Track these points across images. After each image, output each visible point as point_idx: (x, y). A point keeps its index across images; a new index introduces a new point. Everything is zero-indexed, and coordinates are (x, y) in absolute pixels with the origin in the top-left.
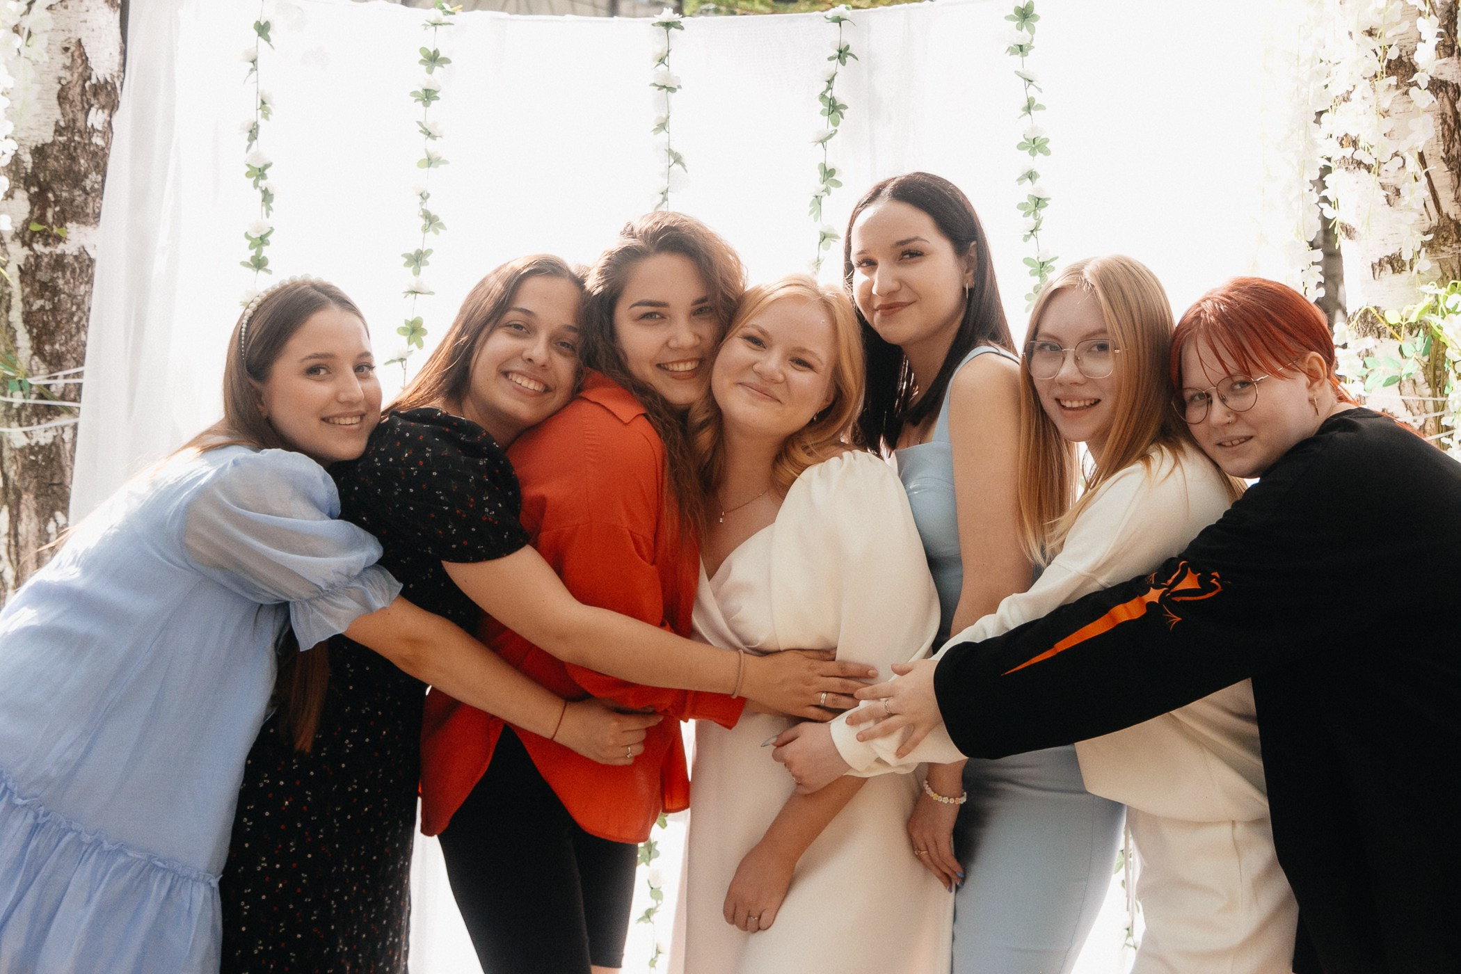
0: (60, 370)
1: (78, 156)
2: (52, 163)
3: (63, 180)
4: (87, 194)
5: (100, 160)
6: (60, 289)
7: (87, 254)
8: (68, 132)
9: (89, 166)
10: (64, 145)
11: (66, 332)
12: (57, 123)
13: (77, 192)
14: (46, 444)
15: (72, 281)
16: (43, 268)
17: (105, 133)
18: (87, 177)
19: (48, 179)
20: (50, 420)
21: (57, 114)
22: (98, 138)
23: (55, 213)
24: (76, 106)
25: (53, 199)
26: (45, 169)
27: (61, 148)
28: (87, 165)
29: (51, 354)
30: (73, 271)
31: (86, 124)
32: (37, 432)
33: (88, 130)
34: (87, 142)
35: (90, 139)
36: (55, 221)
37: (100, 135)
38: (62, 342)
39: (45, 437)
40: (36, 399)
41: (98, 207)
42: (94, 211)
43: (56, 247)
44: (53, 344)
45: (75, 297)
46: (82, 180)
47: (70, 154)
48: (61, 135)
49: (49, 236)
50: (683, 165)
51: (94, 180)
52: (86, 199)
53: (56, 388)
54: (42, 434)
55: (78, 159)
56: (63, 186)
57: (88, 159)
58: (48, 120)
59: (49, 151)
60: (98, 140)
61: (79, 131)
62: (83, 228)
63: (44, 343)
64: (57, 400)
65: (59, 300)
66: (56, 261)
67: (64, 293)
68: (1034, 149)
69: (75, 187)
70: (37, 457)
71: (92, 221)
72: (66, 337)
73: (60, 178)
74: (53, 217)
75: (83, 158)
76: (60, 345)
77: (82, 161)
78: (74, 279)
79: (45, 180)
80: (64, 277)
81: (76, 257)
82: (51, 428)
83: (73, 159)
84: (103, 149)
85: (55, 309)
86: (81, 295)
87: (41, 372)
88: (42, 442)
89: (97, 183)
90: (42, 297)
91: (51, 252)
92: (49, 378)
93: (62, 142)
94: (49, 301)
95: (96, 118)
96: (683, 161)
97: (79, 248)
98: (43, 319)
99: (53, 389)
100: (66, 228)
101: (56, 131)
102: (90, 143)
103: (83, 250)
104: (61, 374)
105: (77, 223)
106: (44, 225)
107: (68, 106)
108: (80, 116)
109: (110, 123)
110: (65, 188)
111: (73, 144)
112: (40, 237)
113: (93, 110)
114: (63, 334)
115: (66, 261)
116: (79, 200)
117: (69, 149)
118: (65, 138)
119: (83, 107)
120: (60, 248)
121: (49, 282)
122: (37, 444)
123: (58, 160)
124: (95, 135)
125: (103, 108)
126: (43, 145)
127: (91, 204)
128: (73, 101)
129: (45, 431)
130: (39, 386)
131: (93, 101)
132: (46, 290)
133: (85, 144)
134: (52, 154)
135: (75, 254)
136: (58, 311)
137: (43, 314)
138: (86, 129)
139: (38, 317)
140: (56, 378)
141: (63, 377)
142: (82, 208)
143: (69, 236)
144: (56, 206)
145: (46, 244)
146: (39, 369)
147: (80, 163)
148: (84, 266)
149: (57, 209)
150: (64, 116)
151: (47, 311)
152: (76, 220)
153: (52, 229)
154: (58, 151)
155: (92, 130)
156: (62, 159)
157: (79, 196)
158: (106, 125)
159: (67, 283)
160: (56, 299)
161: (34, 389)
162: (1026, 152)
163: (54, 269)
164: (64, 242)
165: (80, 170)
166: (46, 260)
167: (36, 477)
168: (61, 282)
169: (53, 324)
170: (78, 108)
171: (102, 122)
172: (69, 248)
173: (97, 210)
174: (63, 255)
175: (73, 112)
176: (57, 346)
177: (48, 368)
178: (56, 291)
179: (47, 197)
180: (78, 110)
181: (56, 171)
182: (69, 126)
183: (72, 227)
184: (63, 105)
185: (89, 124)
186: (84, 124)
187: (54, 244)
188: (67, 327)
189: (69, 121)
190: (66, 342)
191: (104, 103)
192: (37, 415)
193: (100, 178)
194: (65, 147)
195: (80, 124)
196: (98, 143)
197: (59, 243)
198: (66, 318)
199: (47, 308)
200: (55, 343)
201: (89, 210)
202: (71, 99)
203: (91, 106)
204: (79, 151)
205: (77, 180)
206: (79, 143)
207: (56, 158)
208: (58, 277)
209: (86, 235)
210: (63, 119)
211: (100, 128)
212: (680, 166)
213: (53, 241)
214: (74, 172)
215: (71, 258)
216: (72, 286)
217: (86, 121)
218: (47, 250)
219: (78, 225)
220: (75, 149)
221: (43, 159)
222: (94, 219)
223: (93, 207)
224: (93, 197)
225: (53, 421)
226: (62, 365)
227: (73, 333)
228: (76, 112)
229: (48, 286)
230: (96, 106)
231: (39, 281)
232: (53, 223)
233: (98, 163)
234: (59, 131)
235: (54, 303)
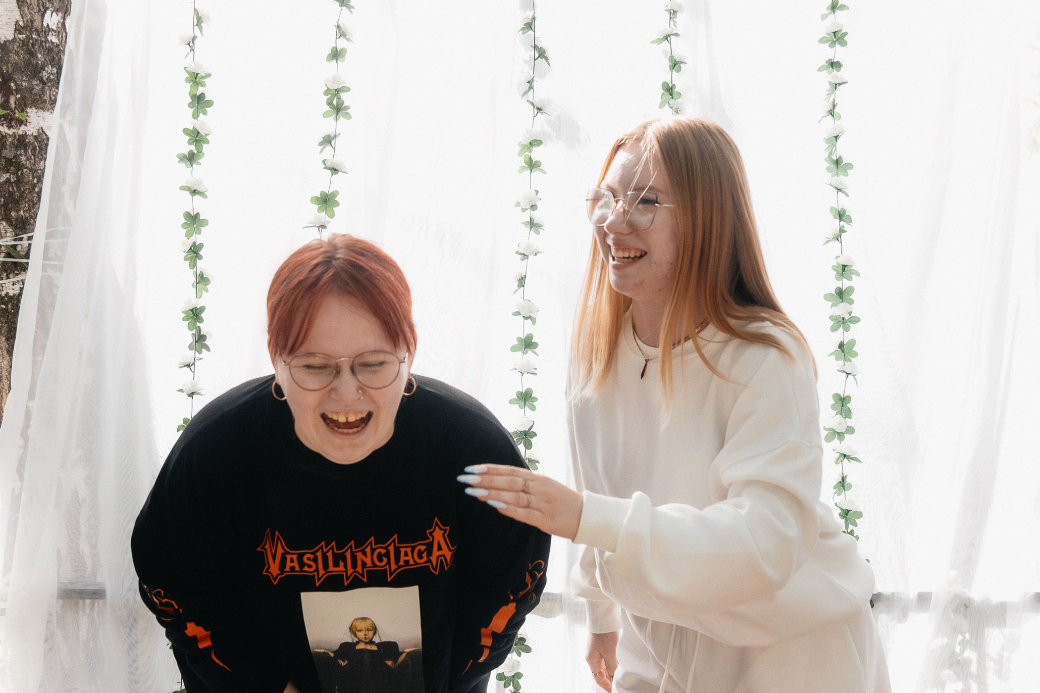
0: (26, 233)
1: (36, 51)
2: (14, 57)
3: (23, 72)
4: (44, 83)
5: (55, 56)
6: (23, 164)
7: (46, 135)
8: (27, 30)
9: (45, 60)
10: (23, 41)
11: (29, 200)
12: (17, 22)
13: (35, 82)
14: (14, 295)
15: (33, 157)
16: (8, 147)
17: (59, 32)
18: (44, 70)
19: (10, 71)
20: (17, 274)
21: (17, 15)
22: (53, 37)
23: (17, 99)
24: (33, 8)
25: (14, 88)
26: (7, 62)
27: (21, 45)
28: (43, 59)
29: (17, 219)
30: (34, 149)
31: (42, 25)
32: (7, 285)
33: (44, 29)
34: (43, 39)
35: (46, 37)
36: (17, 107)
37: (54, 34)
38: (25, 209)
39: (13, 289)
40: (4, 257)
41: (53, 95)
42: (51, 98)
43: (19, 129)
44: (18, 211)
45: (36, 171)
46: (40, 72)
47: (29, 49)
48: (20, 33)
49: (12, 119)
50: (546, 59)
51: (49, 71)
52: (43, 88)
53: (22, 248)
54: (11, 287)
55: (36, 54)
56: (23, 77)
57: (44, 54)
58: (9, 20)
59: (11, 47)
60: (53, 38)
61: (36, 30)
62: (41, 113)
63: (10, 210)
64: (22, 258)
65: (22, 174)
66: (19, 140)
67: (26, 168)
68: (835, 42)
69: (33, 78)
70: (7, 306)
71: (49, 106)
72: (29, 206)
73: (21, 69)
74: (15, 103)
75: (41, 53)
76: (24, 211)
77: (39, 56)
78: (34, 156)
79: (7, 72)
80: (26, 155)
81: (35, 137)
82: (18, 281)
83: (32, 54)
84: (58, 46)
85: (19, 181)
86: (40, 170)
87: (8, 234)
88: (11, 293)
89: (53, 74)
90: (8, 171)
91: (14, 133)
92: (15, 240)
93: (22, 39)
94: (14, 174)
95: (52, 20)
96: (546, 55)
97: (39, 130)
98: (9, 190)
99: (19, 248)
100: (27, 112)
101: (16, 30)
102: (46, 41)
103: (41, 132)
104: (25, 236)
105: (36, 109)
106: (8, 110)
107: (26, 9)
108: (37, 17)
109: (63, 24)
110: (24, 78)
111: (31, 41)
112: (4, 120)
113: (48, 13)
114: (26, 202)
115: (27, 140)
116: (37, 89)
117: (27, 45)
118: (24, 36)
119: (40, 10)
120: (22, 130)
121: (13, 159)
122: (7, 294)
123: (18, 54)
124: (50, 33)
125: (57, 11)
126: (5, 42)
127: (48, 92)
128: (31, 4)
129: (13, 284)
130: (6, 246)
131: (48, 5)
132: (11, 165)
133: (42, 41)
134: (13, 49)
135: (34, 135)
136: (22, 183)
137: (9, 186)
138: (42, 28)
139: (4, 188)
140: (21, 239)
141: (27, 238)
142: (40, 95)
143: (29, 120)
144: (17, 94)
145: (9, 127)
146: (6, 232)
147: (37, 57)
148: (41, 142)
149: (18, 96)
150: (23, 17)
151: (13, 183)
152: (35, 106)
153: (15, 114)
154: (18, 47)
155: (47, 30)
156: (22, 54)
157: (37, 85)
158: (60, 25)
159: (28, 159)
160: (20, 172)
161: (3, 248)
162: (827, 45)
163: (17, 148)
164: (26, 125)
165: (38, 63)
166: (10, 140)
167: (6, 323)
168: (23, 158)
169: (18, 194)
170: (35, 10)
171: (56, 23)
172: (30, 129)
173: (53, 98)
174: (25, 136)
175: (30, 13)
176: (22, 213)
177: (14, 231)
178: (19, 166)
179: (10, 86)
180: (35, 12)
181: (16, 64)
182: (28, 26)
183: (32, 112)
184: (22, 8)
185: (45, 24)
186: (40, 24)
187: (17, 126)
188: (29, 196)
189: (27, 21)
190: (29, 210)
191: (58, 7)
192: (6, 271)
193: (55, 70)
194: (24, 43)
195: (37, 24)
196: (53, 41)
197: (20, 126)
198: (29, 189)
199: (12, 180)
200: (19, 210)
201: (46, 98)
202: (29, 2)
203: (46, 9)
204: (36, 47)
205: (35, 71)
206: (36, 40)
207: (17, 53)
208: (21, 154)
209: (44, 118)
210: (22, 20)
211: (55, 28)
212: (544, 60)
213: (15, 123)
214: (33, 65)
215: (32, 138)
216: (33, 161)
217: (43, 21)
218: (11, 132)
219: (36, 110)
220: (33, 45)
221: (5, 54)
222: (51, 105)
223: (50, 95)
224: (49, 87)
225: (20, 276)
226: (26, 229)
227: (35, 202)
228: (34, 14)
229: (13, 162)
230: (51, 9)
231: (5, 158)
232: (15, 108)
233: (53, 57)
234: (18, 30)
235: (17, 175)
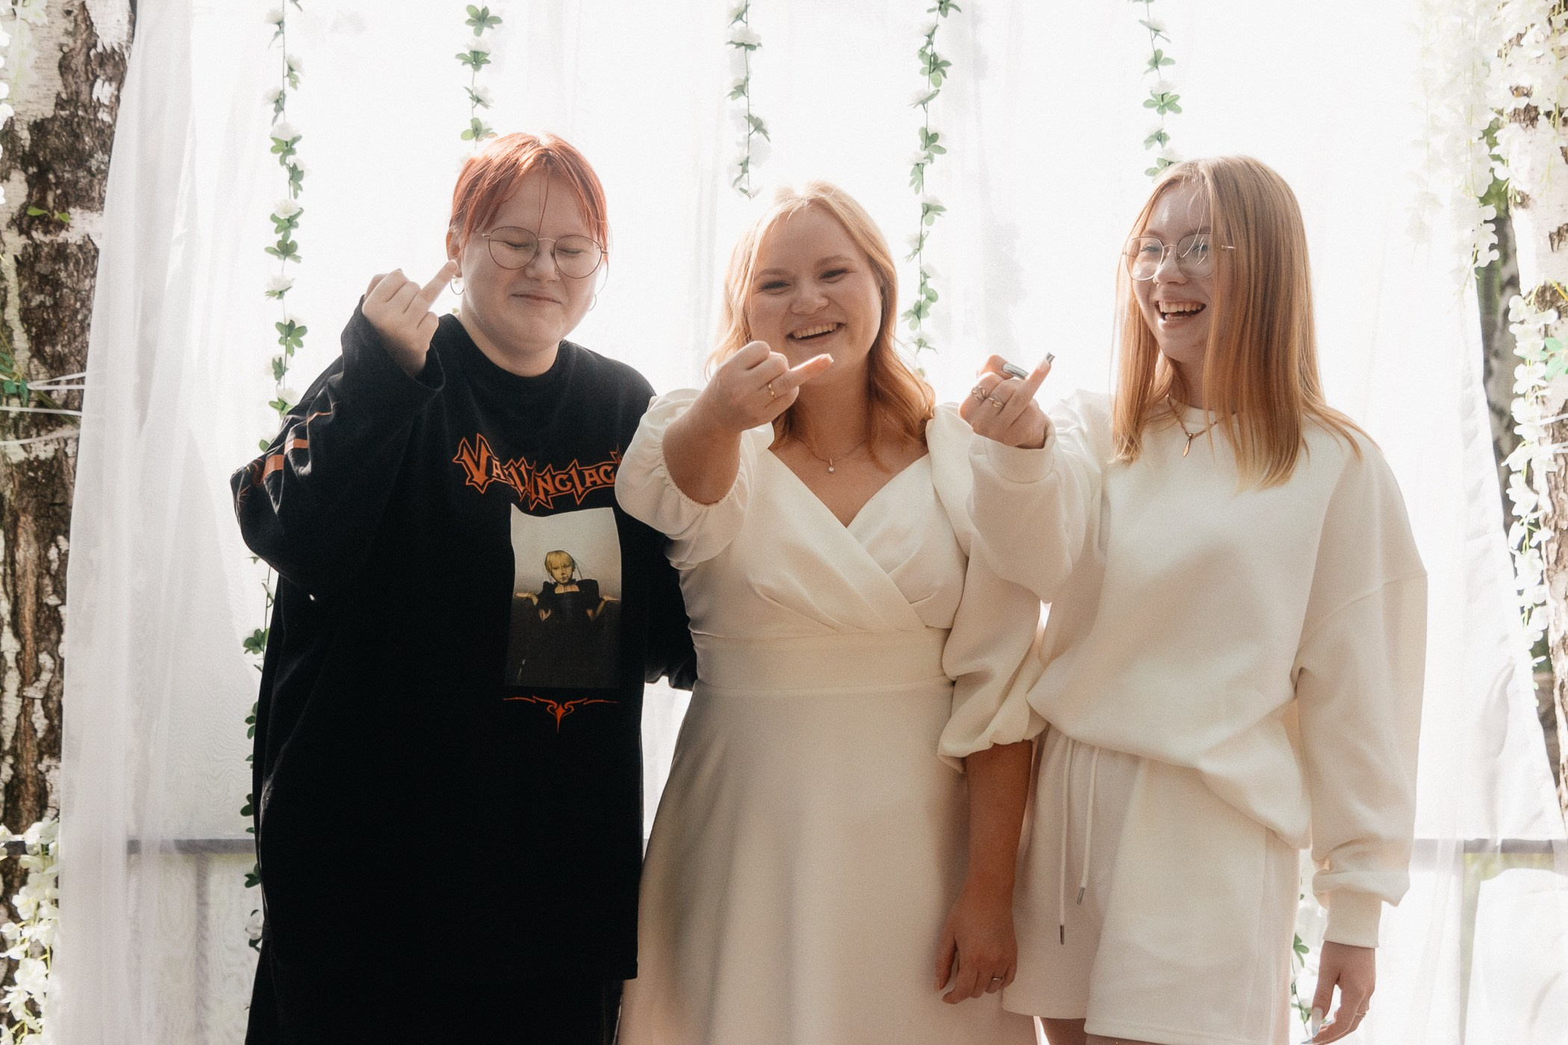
0: (63, 375)
1: (82, 133)
2: (53, 141)
3: (66, 159)
4: (92, 175)
5: (105, 138)
6: (62, 282)
7: (93, 244)
8: (71, 105)
9: (94, 144)
10: (66, 120)
11: (69, 331)
12: (58, 95)
13: (81, 173)
14: (47, 459)
15: (75, 274)
16: (43, 259)
17: (112, 108)
18: (92, 157)
19: (48, 158)
20: (50, 431)
21: (58, 85)
22: (105, 114)
23: (56, 196)
24: (79, 77)
25: (54, 181)
26: (46, 147)
27: (63, 124)
28: (92, 144)
29: (53, 356)
30: (77, 262)
31: (91, 97)
32: (37, 445)
33: (93, 104)
34: (92, 117)
35: (95, 114)
36: (57, 205)
37: (106, 110)
38: (64, 342)
39: (45, 451)
40: (35, 407)
42: (99, 195)
43: (58, 236)
44: (54, 346)
45: (79, 292)
46: (87, 160)
47: (73, 130)
48: (63, 108)
49: (49, 222)
50: (765, 133)
51: (100, 159)
52: (91, 181)
53: (58, 395)
54: (42, 447)
55: (83, 137)
56: (65, 167)
57: (93, 137)
58: (49, 92)
59: (49, 127)
60: (104, 116)
61: (84, 105)
62: (87, 214)
63: (44, 344)
64: (59, 408)
65: (61, 295)
66: (58, 250)
67: (67, 287)
68: (1163, 107)
69: (78, 168)
70: (36, 473)
71: (96, 206)
72: (69, 338)
73: (62, 156)
74: (54, 200)
75: (88, 136)
76: (63, 346)
77: (87, 139)
78: (78, 271)
79: (45, 159)
80: (66, 270)
81: (80, 247)
82: (52, 440)
83: (77, 137)
84: (110, 126)
85: (56, 306)
86: (85, 290)
87: (41, 376)
88: (42, 456)
89: (103, 163)
90: (42, 292)
91: (52, 241)
92: (50, 384)
93: (64, 116)
94: (50, 296)
95: (103, 91)
96: (765, 128)
97: (84, 237)
98: (43, 317)
99: (54, 395)
100: (69, 213)
101: (56, 105)
102: (96, 119)
103: (88, 239)
104: (63, 379)
105: (81, 209)
106: (44, 210)
107: (70, 77)
108: (84, 88)
109: (117, 98)
110: (67, 168)
111: (76, 120)
112: (39, 223)
113: (99, 82)
114: (65, 334)
115: (69, 251)
116: (83, 182)
117: (71, 125)
118: (67, 112)
119: (88, 78)
120: (62, 236)
121: (50, 275)
122: (37, 458)
123: (59, 136)
124: (101, 110)
125: (110, 80)
126: (43, 120)
127: (97, 187)
128: (77, 70)
129: (46, 444)
130: (38, 392)
131: (99, 72)
132: (47, 284)
133: (90, 120)
134: (53, 130)
135: (78, 243)
136: (61, 307)
137: (43, 311)
138: (91, 102)
139: (37, 315)
140: (58, 383)
141: (65, 382)
142: (87, 191)
143: (72, 223)
144: (57, 188)
145: (46, 232)
146: (38, 373)
147: (84, 141)
148: (87, 255)
149: (59, 192)
150: (66, 88)
151: (48, 307)
152: (80, 205)
153: (53, 215)
154: (60, 126)
155: (97, 105)
156: (64, 136)
157: (84, 177)
158: (113, 99)
159: (70, 276)
160: (58, 294)
161: (33, 395)
162: (1151, 111)
163: (55, 260)
164: (67, 230)
165: (84, 148)
166: (46, 249)
167: (35, 496)
168: (63, 275)
169: (54, 322)
170: (82, 79)
171: (108, 96)
172: (72, 236)
173: (102, 194)
174: (65, 245)
175: (76, 83)
176: (59, 348)
177: (49, 372)
178: (57, 285)
179: (48, 179)
180: (82, 82)
181: (57, 149)
182: (72, 99)
183: (75, 213)
184: (65, 75)
185: (95, 98)
186: (88, 98)
187: (56, 231)
188: (69, 325)
189: (72, 93)
190: (69, 343)
191: (111, 75)
192: (36, 426)
193: (105, 158)
194: (67, 122)
195: (84, 97)
196: (105, 120)
197: (60, 231)
198: (69, 316)
199: (48, 304)
200: (57, 344)
201: (95, 194)
202: (74, 68)
203: (96, 77)
204: (83, 127)
205: (81, 160)
206: (83, 118)
207: (58, 135)
208: (59, 269)
209: (91, 221)
210: (65, 91)
211: (107, 103)
212: (761, 134)
213: (54, 228)
214: (78, 150)
215: (75, 247)
216: (75, 279)
217: (91, 94)
218: (47, 239)
219: (82, 211)
220: (79, 124)
221: (43, 136)
222: (98, 204)
223: (100, 191)
224: (98, 179)
225: (54, 432)
226: (64, 369)
227: (77, 333)
229: (49, 279)
230: (103, 77)
231: (38, 273)
232: (54, 207)
233: (104, 142)
234: (60, 104)
235: (55, 298)
